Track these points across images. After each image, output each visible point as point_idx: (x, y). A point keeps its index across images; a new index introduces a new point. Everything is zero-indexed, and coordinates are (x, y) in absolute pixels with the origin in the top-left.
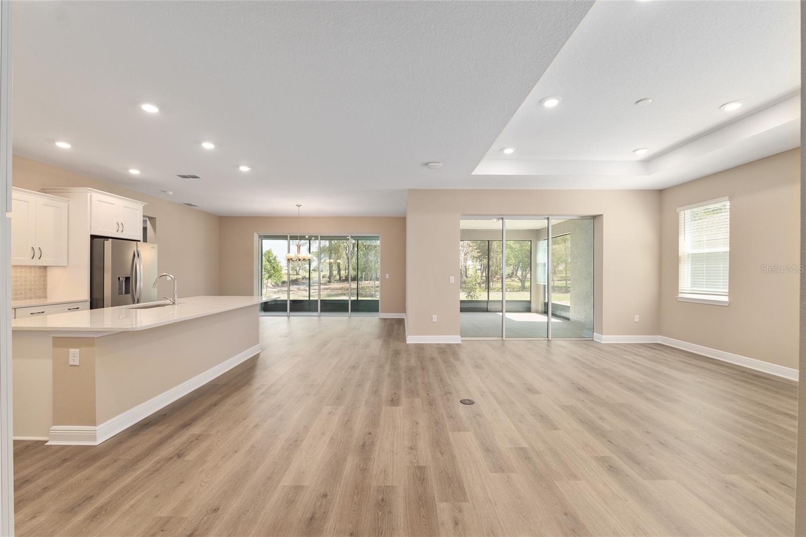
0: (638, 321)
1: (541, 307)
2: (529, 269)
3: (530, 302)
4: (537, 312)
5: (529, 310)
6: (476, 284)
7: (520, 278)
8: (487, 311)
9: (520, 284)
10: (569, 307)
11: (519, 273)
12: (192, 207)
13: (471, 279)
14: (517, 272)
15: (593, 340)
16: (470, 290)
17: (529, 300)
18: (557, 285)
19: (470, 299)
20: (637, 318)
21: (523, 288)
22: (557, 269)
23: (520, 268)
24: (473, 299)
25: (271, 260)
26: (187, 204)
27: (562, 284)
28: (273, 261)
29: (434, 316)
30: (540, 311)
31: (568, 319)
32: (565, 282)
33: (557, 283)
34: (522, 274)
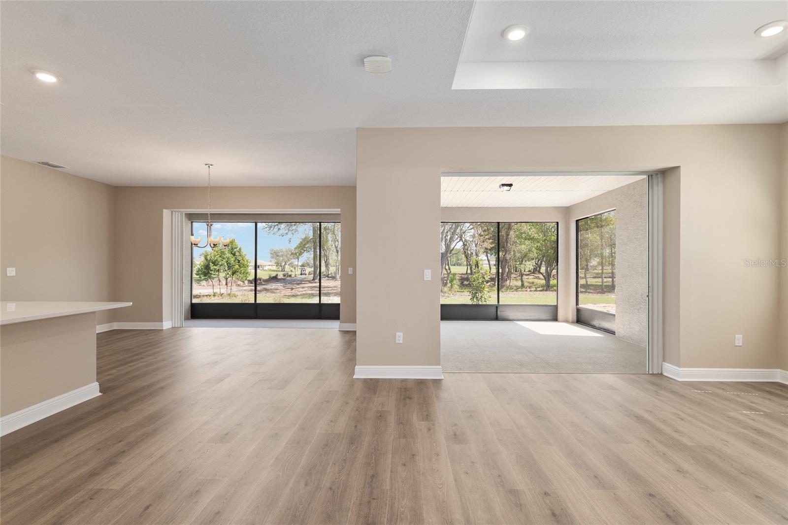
0: (740, 344)
1: (572, 315)
2: (555, 264)
3: (556, 307)
4: (567, 321)
5: (555, 319)
6: (483, 282)
7: (544, 275)
8: (497, 318)
9: (544, 282)
10: (614, 315)
11: (543, 269)
12: (56, 169)
13: (477, 275)
14: (540, 268)
15: (661, 374)
16: (476, 290)
17: (556, 304)
18: (590, 283)
19: (475, 302)
20: (739, 340)
21: (548, 287)
22: (589, 264)
23: (543, 263)
24: (480, 303)
25: (235, 253)
26: (43, 163)
27: (596, 282)
28: (237, 254)
29: (398, 334)
30: (570, 320)
31: (612, 333)
32: (600, 280)
33: (591, 281)
34: (546, 270)
